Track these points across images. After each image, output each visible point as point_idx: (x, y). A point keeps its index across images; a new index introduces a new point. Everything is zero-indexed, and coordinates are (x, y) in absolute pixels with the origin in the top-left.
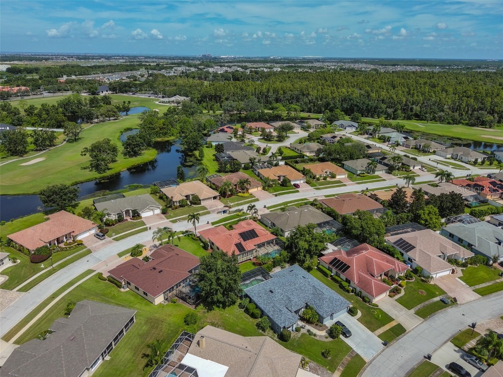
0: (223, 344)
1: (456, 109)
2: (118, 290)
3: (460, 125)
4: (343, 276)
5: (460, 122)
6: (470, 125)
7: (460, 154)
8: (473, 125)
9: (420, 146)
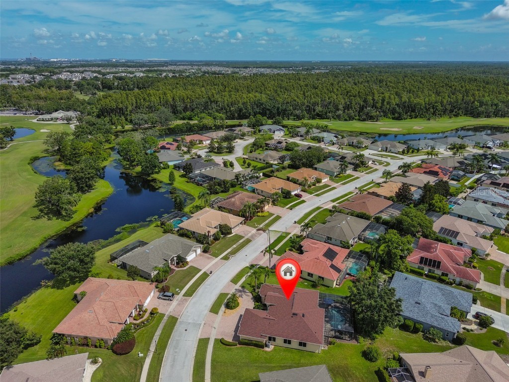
0: (442, 367)
1: (347, 107)
2: (263, 351)
3: (354, 121)
4: (438, 272)
5: (353, 119)
6: (361, 121)
7: (389, 146)
8: (364, 120)
9: (353, 143)
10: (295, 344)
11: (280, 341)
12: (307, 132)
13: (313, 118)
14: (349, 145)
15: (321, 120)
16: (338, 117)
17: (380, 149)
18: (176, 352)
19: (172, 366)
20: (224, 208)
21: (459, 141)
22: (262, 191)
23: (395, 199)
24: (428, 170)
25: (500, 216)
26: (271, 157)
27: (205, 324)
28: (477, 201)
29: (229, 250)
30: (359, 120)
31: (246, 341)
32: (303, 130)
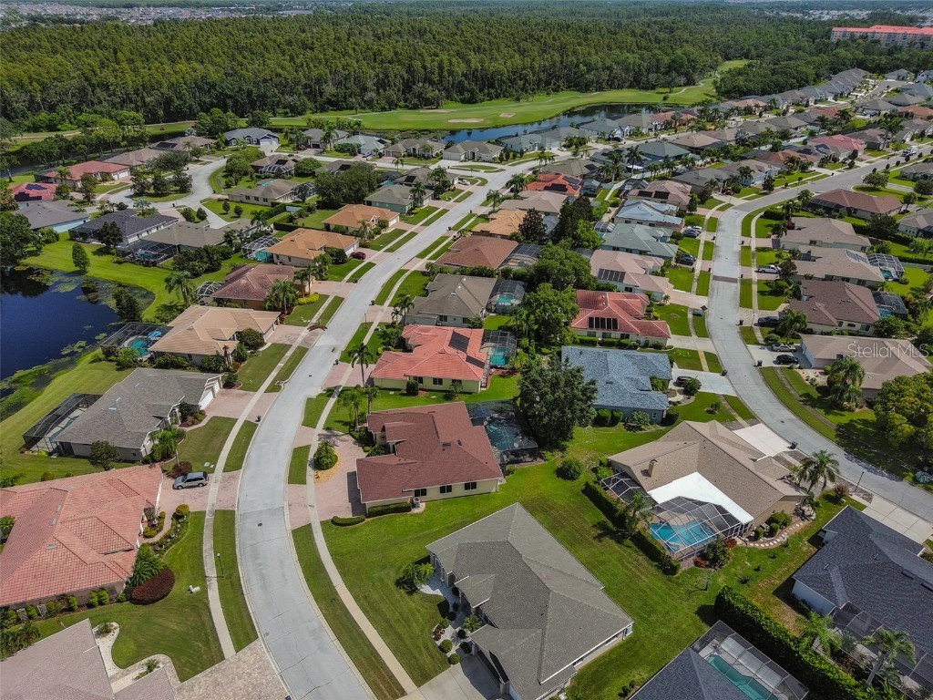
0: (666, 456)
1: (382, 84)
2: (411, 515)
3: (399, 110)
4: (615, 335)
5: (396, 106)
6: (411, 109)
7: (476, 150)
8: (415, 107)
9: (414, 150)
10: (459, 489)
11: (433, 492)
12: (327, 138)
13: (323, 110)
14: (409, 155)
15: (338, 112)
16: (369, 105)
17: (463, 158)
18: (260, 564)
19: (265, 587)
20: (229, 300)
21: (575, 133)
22: (290, 258)
23: (522, 238)
24: (549, 184)
25: (663, 239)
26: (279, 191)
27: (290, 505)
28: (630, 222)
29: (274, 374)
30: (406, 107)
31: (380, 509)
32: (316, 135)
